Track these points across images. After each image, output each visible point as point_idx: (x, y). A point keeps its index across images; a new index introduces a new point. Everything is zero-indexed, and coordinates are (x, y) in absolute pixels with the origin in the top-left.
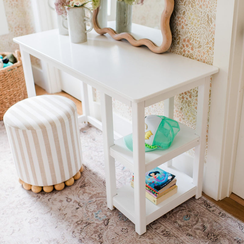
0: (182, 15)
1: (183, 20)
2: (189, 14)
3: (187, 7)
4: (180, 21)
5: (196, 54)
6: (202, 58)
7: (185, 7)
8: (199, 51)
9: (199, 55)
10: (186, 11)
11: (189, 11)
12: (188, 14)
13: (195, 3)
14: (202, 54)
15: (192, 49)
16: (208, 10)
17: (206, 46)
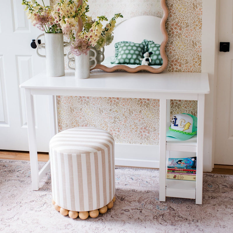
0: (170, 44)
1: (171, 48)
2: (177, 42)
3: (174, 38)
4: (168, 49)
5: (183, 69)
6: (189, 70)
7: (172, 38)
8: (186, 66)
9: (187, 69)
10: (173, 41)
11: (176, 41)
12: (175, 43)
13: (181, 35)
14: (189, 68)
15: (180, 66)
16: (192, 38)
17: (193, 61)
